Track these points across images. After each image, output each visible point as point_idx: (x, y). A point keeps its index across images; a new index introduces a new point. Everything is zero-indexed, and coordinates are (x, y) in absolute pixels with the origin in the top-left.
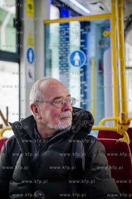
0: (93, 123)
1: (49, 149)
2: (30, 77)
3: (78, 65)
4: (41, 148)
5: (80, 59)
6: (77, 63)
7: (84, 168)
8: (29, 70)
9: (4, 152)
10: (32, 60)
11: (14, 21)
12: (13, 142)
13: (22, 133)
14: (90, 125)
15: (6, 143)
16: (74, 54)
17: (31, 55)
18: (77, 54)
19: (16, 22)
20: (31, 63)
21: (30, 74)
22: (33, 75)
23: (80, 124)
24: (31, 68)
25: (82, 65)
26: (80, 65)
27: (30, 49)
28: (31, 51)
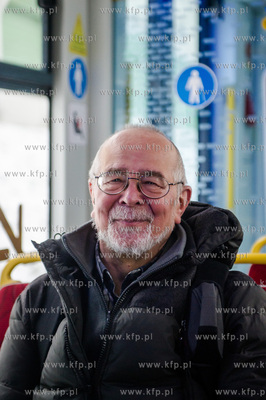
0: (239, 240)
1: (133, 303)
2: (78, 131)
3: (198, 100)
4: (114, 303)
5: (202, 87)
6: (194, 97)
7: (221, 352)
8: (75, 114)
9: (19, 318)
10: (83, 87)
12: (41, 291)
13: (65, 268)
14: (233, 244)
15: (23, 294)
16: (186, 75)
17: (78, 76)
18: (195, 73)
20: (80, 97)
21: (76, 125)
22: (83, 127)
23: (208, 241)
24: (80, 109)
25: (206, 103)
26: (202, 102)
27: (78, 61)
28: (78, 66)
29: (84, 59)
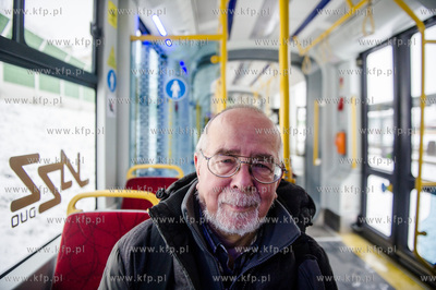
10: (115, 87)
11: (92, 26)
16: (171, 83)
17: (112, 79)
19: (94, 28)
20: (113, 90)
21: (111, 106)
22: (114, 108)
24: (112, 97)
27: (111, 72)
28: (112, 74)
29: (115, 70)
